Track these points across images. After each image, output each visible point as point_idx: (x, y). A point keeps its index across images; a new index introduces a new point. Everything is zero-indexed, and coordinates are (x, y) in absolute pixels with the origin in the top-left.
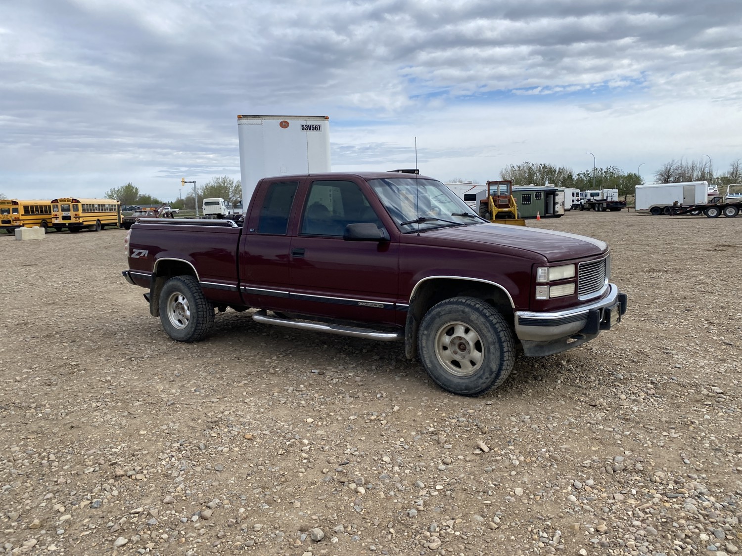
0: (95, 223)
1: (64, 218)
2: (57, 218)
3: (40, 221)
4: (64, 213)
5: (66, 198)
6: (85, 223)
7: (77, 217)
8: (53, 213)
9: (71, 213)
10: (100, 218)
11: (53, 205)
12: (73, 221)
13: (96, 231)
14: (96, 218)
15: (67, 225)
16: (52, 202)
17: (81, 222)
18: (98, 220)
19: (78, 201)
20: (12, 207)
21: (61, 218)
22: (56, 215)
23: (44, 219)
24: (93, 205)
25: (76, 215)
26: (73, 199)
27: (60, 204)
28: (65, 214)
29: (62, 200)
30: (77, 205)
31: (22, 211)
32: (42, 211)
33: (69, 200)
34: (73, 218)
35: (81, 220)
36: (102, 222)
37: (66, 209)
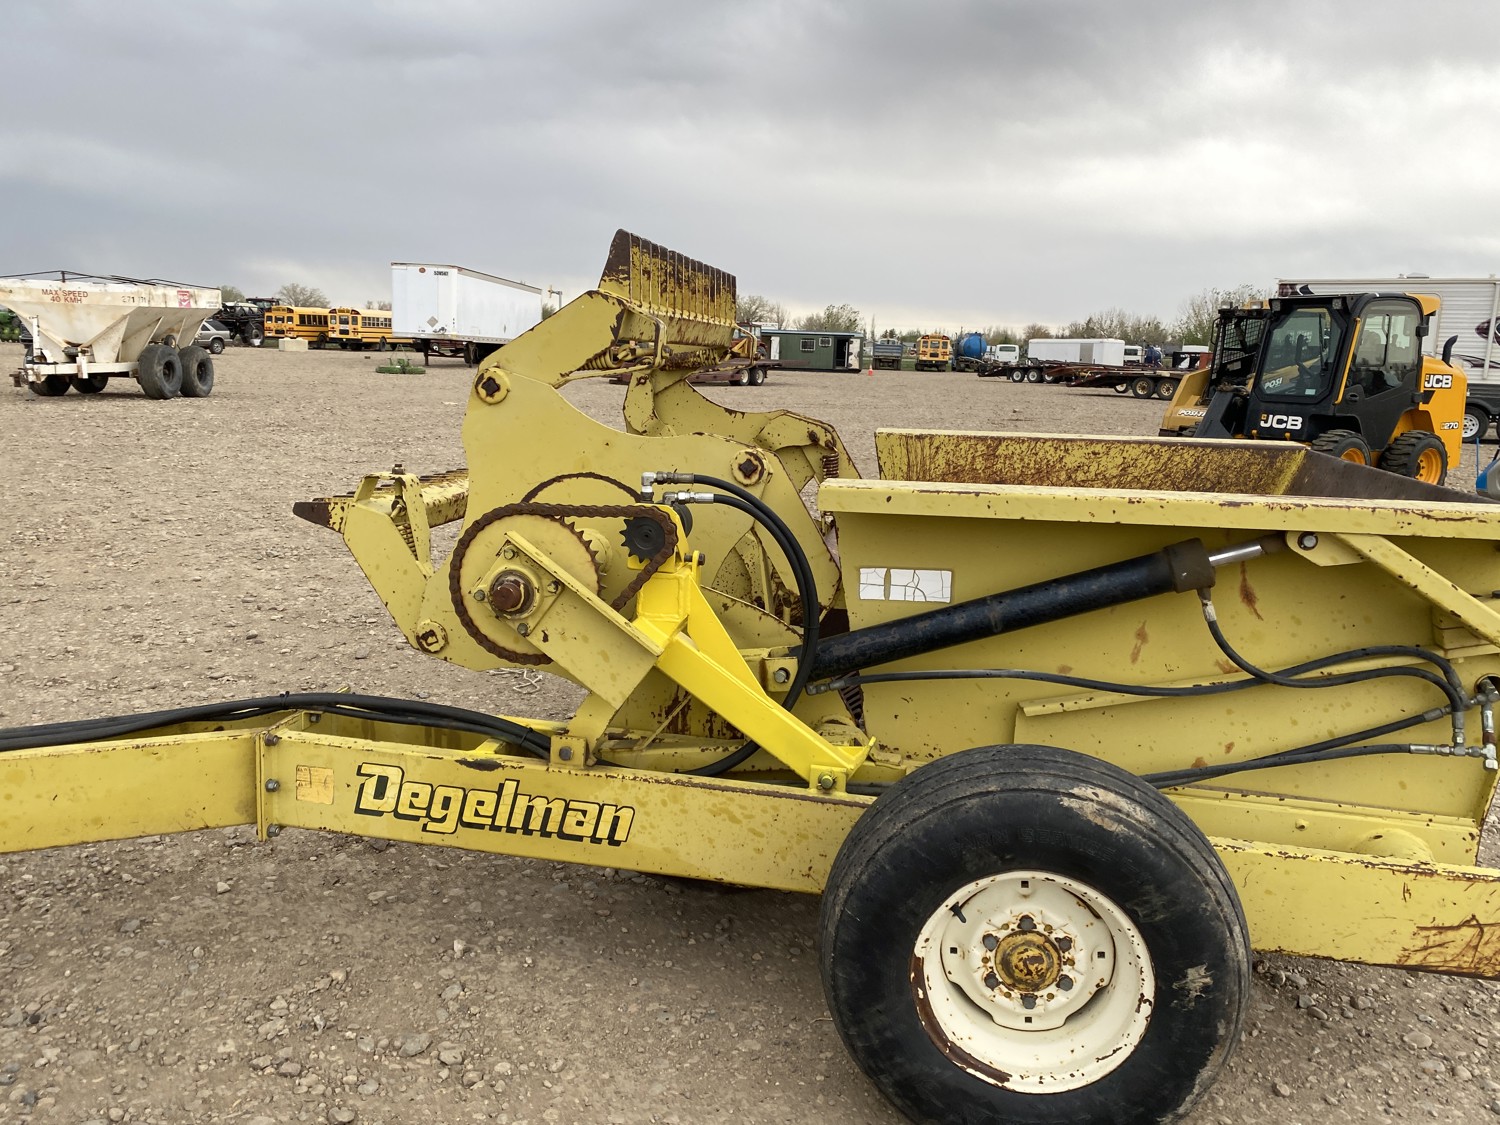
0: (378, 340)
1: (343, 332)
2: (334, 331)
3: (317, 334)
4: (342, 325)
5: (346, 308)
6: (364, 340)
7: (356, 332)
8: (330, 325)
9: (349, 327)
10: (386, 336)
11: (331, 316)
12: (351, 336)
13: (379, 350)
14: (380, 335)
15: (344, 340)
16: (330, 312)
18: (383, 337)
19: (358, 313)
20: (287, 315)
21: (338, 332)
22: (333, 328)
23: (322, 332)
24: (378, 319)
25: (355, 329)
26: (353, 310)
27: (338, 315)
28: (343, 327)
29: (340, 311)
30: (357, 317)
31: (297, 320)
32: (320, 322)
33: (348, 312)
34: (351, 333)
35: (359, 336)
36: (388, 341)
37: (344, 322)
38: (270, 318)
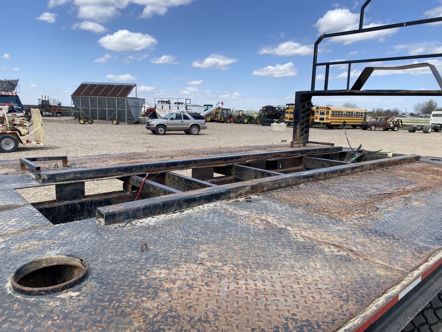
0: (341, 123)
1: (321, 119)
2: (317, 119)
4: (321, 116)
5: (324, 106)
6: (332, 123)
7: (327, 119)
8: (315, 116)
9: (324, 116)
10: (346, 121)
11: (316, 111)
12: (325, 121)
13: (341, 129)
14: (343, 121)
15: (321, 123)
16: (316, 109)
17: (329, 122)
18: (345, 122)
19: (330, 109)
21: (319, 119)
22: (317, 117)
24: (342, 112)
25: (327, 117)
26: (327, 108)
27: (320, 110)
29: (322, 108)
30: (329, 111)
33: (325, 108)
34: (325, 119)
35: (329, 121)
36: (347, 123)
37: (322, 114)
38: (288, 113)
